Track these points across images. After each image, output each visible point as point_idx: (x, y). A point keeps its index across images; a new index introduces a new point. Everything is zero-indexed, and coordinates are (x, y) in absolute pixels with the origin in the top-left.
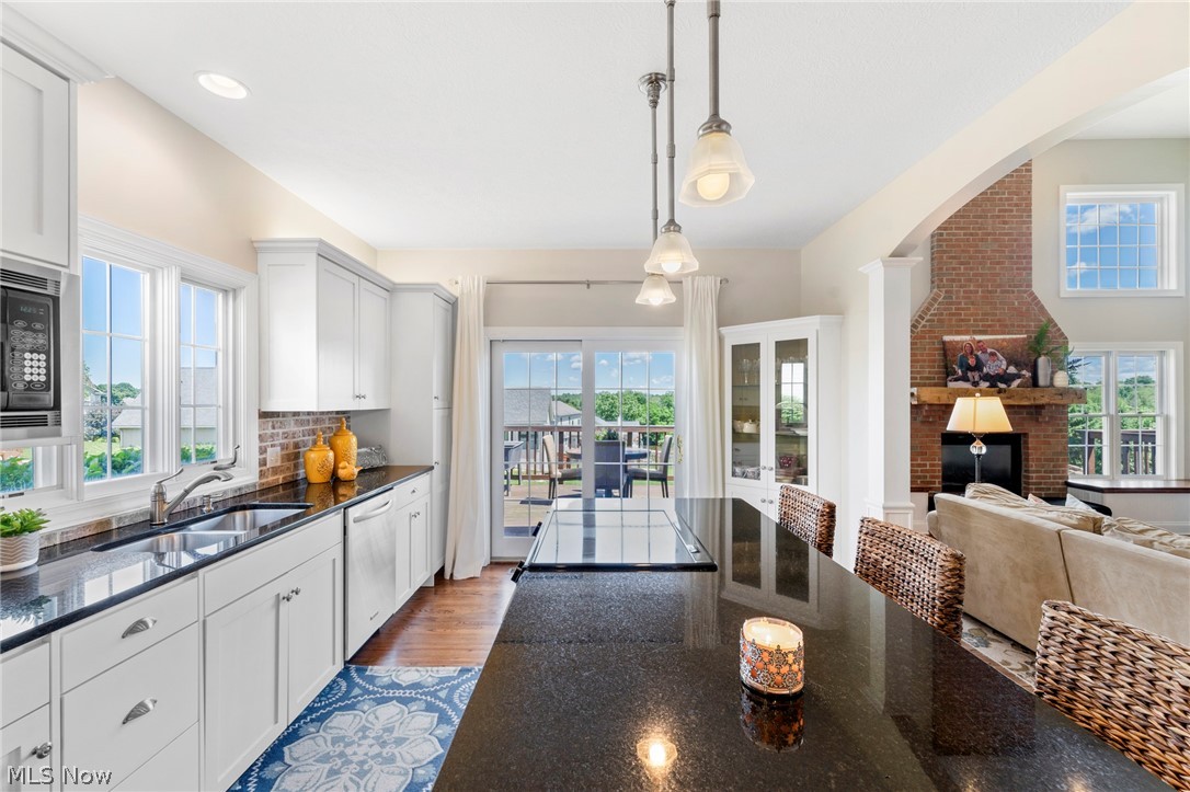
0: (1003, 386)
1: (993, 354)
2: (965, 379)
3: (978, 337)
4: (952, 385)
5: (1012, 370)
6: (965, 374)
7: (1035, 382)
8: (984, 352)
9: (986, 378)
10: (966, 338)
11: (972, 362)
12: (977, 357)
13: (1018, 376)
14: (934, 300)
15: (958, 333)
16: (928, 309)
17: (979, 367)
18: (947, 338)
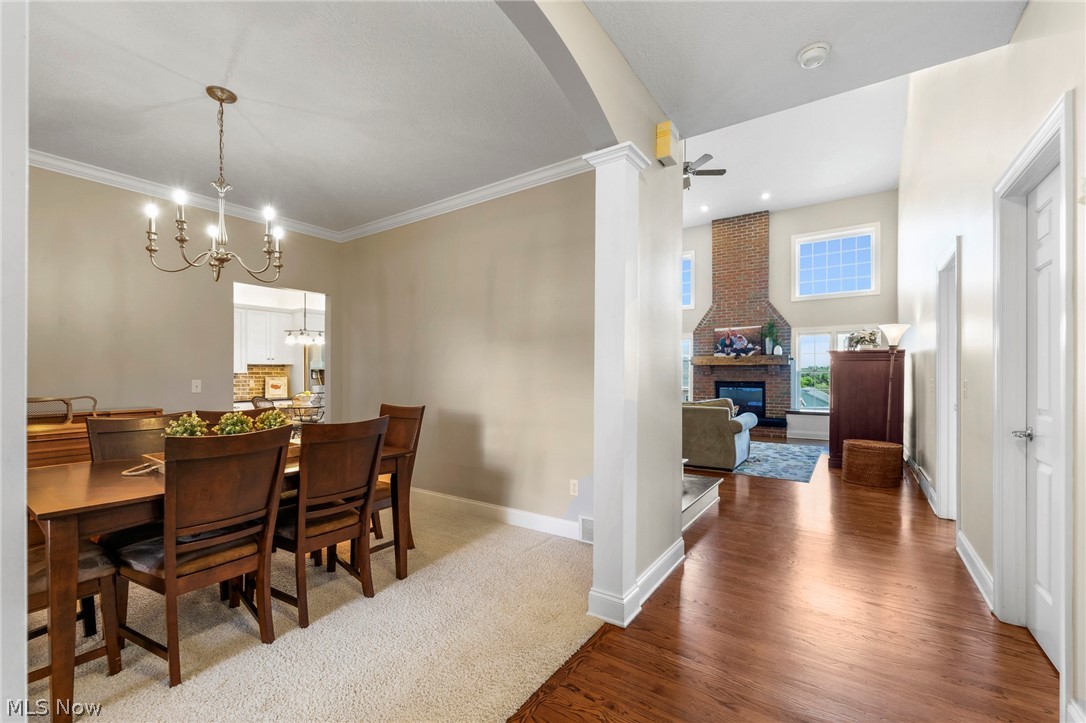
0: (743, 355)
1: (740, 338)
2: (723, 351)
3: (733, 329)
4: (716, 355)
5: (750, 346)
6: (723, 348)
7: (763, 352)
8: (735, 336)
9: (735, 351)
10: (727, 329)
11: (728, 342)
12: (731, 340)
13: (753, 349)
14: (711, 309)
15: (724, 327)
16: (707, 314)
17: (731, 345)
18: (716, 330)
